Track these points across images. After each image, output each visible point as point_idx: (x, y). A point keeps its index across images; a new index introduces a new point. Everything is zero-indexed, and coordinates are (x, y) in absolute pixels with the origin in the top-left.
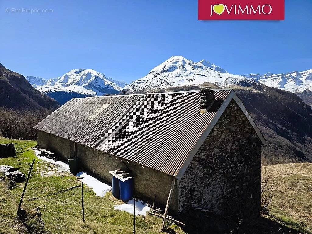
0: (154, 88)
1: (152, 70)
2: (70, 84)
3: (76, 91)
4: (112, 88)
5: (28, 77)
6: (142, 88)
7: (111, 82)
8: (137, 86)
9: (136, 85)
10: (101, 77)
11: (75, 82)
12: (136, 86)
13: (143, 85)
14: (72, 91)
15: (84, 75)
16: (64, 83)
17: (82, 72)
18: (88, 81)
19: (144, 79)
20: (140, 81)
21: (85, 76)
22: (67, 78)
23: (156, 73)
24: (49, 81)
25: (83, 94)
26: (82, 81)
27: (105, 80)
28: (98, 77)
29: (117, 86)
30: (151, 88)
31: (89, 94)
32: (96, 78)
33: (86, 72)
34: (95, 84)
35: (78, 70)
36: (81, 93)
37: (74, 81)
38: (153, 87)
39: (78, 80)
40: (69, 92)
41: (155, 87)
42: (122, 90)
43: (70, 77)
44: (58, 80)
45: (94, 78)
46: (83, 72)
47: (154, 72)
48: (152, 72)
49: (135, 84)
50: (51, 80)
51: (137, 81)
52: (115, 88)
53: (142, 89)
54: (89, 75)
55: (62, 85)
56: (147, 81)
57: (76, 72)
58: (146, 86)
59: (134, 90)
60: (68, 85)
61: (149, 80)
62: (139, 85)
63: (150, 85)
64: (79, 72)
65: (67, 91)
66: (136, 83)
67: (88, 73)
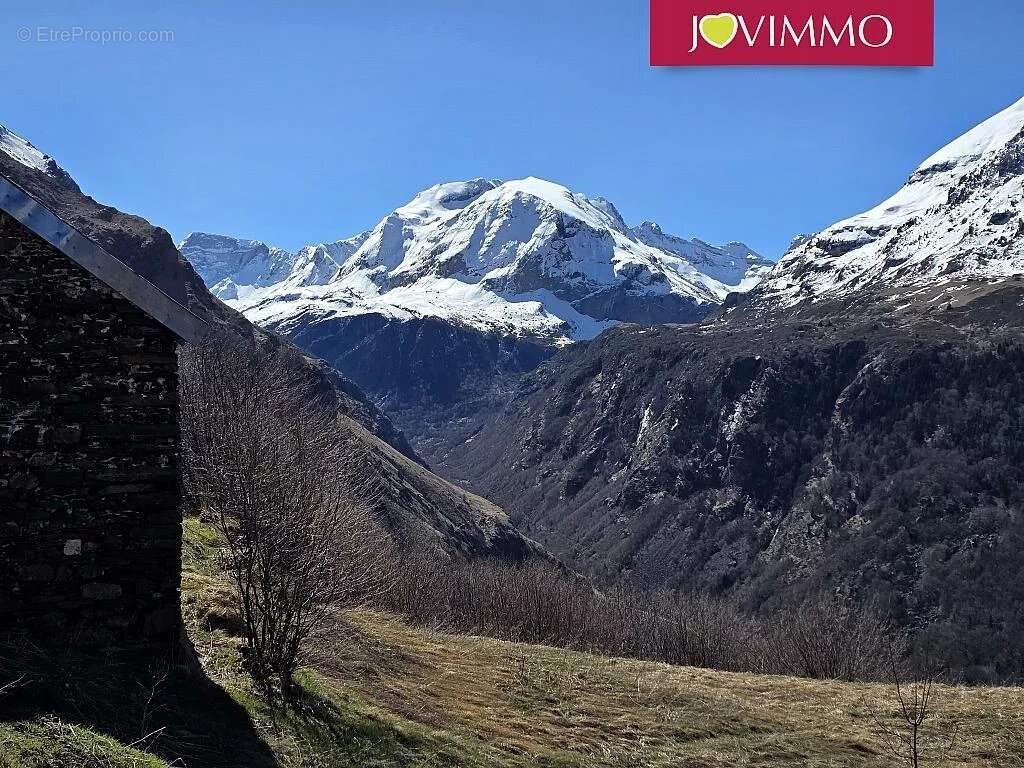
0: (944, 280)
1: (938, 158)
2: (413, 271)
3: (443, 314)
4: (657, 289)
5: (195, 239)
6: (856, 281)
7: (658, 253)
8: (827, 268)
9: (821, 262)
10: (593, 220)
11: (443, 257)
12: (817, 269)
13: (868, 257)
14: (426, 311)
15: (494, 213)
16: (382, 268)
17: (481, 199)
18: (513, 251)
19: (875, 217)
20: (848, 237)
21: (497, 223)
22: (397, 236)
23: (959, 171)
24: (301, 261)
25: (484, 328)
26: (484, 249)
27: (620, 238)
28: (574, 222)
29: (693, 274)
30: (920, 280)
31: (518, 331)
32: (566, 227)
33: (506, 192)
34: (558, 266)
35: (459, 187)
36: (477, 325)
37: (434, 253)
38: (937, 271)
39: (459, 249)
40: (408, 317)
41: (953, 266)
42: (723, 295)
43: (418, 230)
44: (347, 250)
45: (553, 228)
46: (489, 197)
47: (946, 167)
48: (934, 169)
49: (810, 257)
50: (312, 250)
51: (825, 235)
52: (679, 286)
53: (858, 287)
54: (524, 213)
55: (373, 278)
56: (893, 234)
57: (447, 202)
58: (890, 263)
59: (801, 298)
60: (406, 280)
61: (911, 223)
62: (840, 262)
63: (919, 257)
64: (465, 198)
65: (398, 314)
66: (820, 251)
67: (517, 201)
